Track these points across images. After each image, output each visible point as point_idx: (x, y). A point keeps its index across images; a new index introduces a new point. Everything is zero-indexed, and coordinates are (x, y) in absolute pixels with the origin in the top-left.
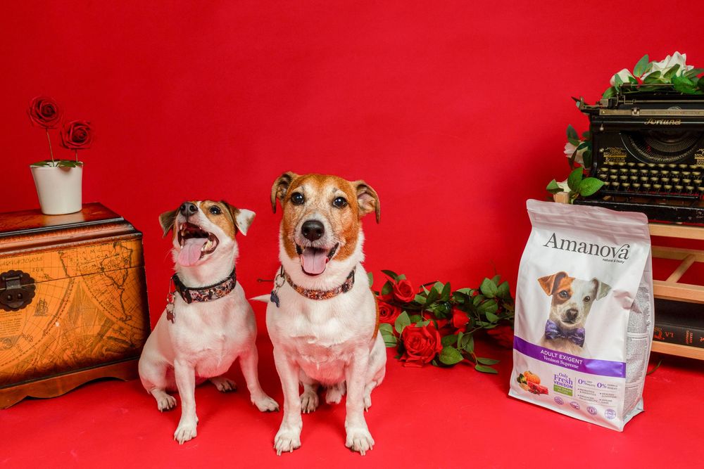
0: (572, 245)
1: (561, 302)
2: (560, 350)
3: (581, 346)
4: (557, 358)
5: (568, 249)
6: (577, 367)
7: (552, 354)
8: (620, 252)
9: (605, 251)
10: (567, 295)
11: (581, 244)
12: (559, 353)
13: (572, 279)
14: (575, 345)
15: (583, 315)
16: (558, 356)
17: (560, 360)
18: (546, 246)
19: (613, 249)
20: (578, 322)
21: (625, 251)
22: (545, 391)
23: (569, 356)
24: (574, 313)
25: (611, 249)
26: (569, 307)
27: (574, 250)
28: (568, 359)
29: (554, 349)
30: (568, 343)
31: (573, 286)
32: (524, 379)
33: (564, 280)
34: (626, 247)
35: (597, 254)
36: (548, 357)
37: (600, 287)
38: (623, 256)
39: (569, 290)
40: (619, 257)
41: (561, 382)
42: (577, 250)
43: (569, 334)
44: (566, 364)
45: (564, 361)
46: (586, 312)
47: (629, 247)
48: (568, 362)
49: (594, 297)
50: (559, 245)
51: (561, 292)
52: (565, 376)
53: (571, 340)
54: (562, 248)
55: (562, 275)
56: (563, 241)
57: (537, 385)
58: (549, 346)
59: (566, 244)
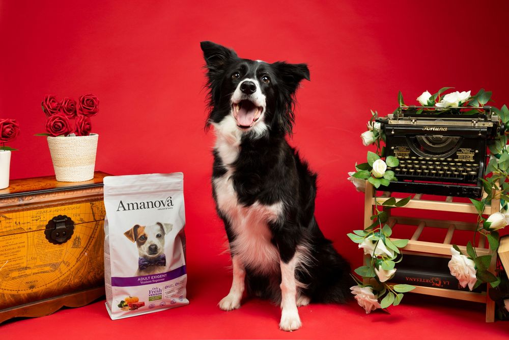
0: (135, 206)
1: (143, 244)
2: (151, 274)
3: (165, 265)
4: (151, 279)
5: (133, 209)
6: (163, 279)
7: (146, 278)
8: (167, 203)
9: (157, 204)
10: (144, 238)
11: (141, 204)
12: (151, 276)
13: (144, 227)
14: (160, 267)
15: (161, 246)
16: (150, 278)
17: (152, 280)
18: (118, 210)
19: (162, 201)
20: (160, 252)
21: (170, 201)
22: (143, 304)
23: (157, 275)
24: (154, 247)
25: (161, 202)
26: (149, 245)
27: (138, 209)
28: (157, 277)
29: (147, 274)
30: (156, 267)
31: (146, 231)
32: (125, 304)
33: (139, 230)
34: (169, 199)
35: (153, 207)
36: (144, 281)
37: (164, 227)
38: (170, 204)
39: (145, 235)
40: (168, 205)
41: (154, 293)
42: (139, 208)
43: (156, 261)
44: (156, 281)
45: (155, 279)
46: (163, 244)
47: (171, 198)
48: (158, 279)
49: (164, 233)
50: (126, 208)
51: (141, 237)
52: (157, 288)
53: (158, 265)
54: (129, 209)
55: (137, 227)
56: (128, 204)
57: (136, 303)
58: (143, 274)
59: (131, 206)
